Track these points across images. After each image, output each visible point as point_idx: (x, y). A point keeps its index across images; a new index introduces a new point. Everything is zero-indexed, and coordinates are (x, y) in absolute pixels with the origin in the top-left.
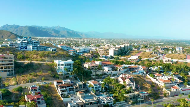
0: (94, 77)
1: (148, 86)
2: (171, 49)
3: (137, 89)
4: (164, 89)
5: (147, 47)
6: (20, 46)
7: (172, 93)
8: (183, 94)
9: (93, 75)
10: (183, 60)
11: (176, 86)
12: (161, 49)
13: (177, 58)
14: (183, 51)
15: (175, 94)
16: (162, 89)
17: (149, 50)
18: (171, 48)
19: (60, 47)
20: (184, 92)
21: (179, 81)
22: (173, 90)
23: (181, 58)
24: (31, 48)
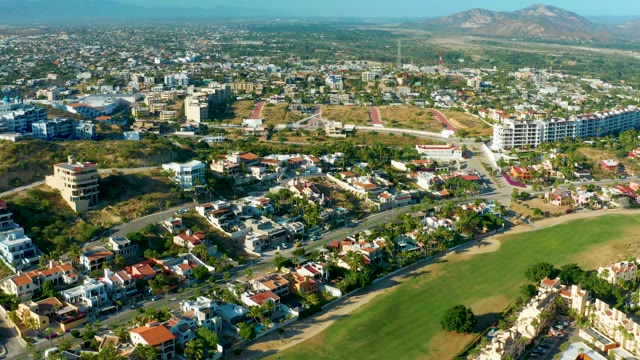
0: (241, 189)
1: (341, 197)
2: (312, 82)
3: (327, 205)
4: (367, 200)
5: (245, 76)
6: (14, 125)
7: (382, 205)
8: (399, 205)
9: (239, 186)
10: (365, 125)
11: (385, 192)
12: (287, 82)
13: (351, 120)
14: (345, 87)
15: (387, 207)
16: (363, 200)
17: (278, 99)
18: (313, 79)
19: (74, 112)
20: (401, 202)
21: (386, 183)
22: (383, 200)
23: (361, 121)
24: (45, 128)
